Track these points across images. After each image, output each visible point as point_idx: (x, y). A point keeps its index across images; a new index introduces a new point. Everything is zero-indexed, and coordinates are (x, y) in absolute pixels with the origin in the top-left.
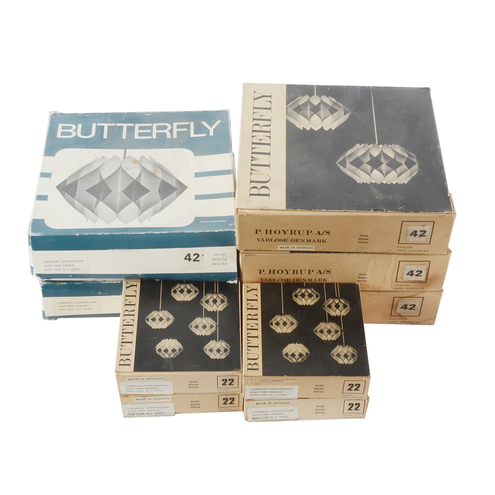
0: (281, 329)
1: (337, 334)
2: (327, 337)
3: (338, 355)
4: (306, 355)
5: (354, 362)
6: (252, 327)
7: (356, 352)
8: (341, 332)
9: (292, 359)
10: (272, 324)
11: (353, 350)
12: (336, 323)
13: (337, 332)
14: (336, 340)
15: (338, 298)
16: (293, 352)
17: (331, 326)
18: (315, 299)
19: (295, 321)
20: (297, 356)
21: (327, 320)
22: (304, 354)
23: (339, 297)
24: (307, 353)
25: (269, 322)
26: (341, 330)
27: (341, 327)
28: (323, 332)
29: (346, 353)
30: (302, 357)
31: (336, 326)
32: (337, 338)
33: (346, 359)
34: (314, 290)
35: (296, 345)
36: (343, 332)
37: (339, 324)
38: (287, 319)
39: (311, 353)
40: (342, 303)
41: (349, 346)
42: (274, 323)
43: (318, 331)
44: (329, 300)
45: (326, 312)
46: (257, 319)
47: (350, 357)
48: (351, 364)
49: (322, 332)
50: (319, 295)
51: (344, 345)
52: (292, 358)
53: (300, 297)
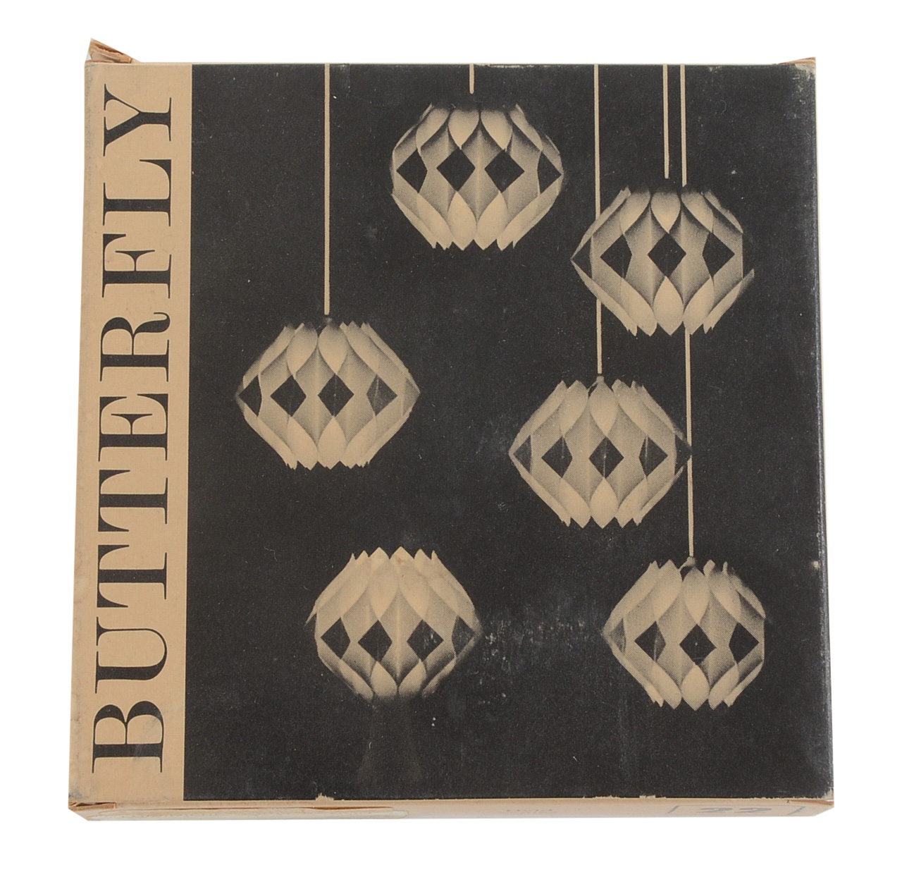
0: (311, 435)
1: (655, 474)
2: (587, 499)
3: (650, 641)
4: (454, 639)
5: (745, 691)
6: (131, 418)
7: (761, 611)
8: (680, 462)
9: (367, 670)
10: (254, 396)
11: (744, 602)
12: (652, 393)
13: (651, 457)
14: (646, 519)
15: (673, 187)
16: (379, 617)
17: (622, 411)
18: (534, 197)
19: (398, 376)
20: (399, 651)
21: (600, 371)
22: (445, 631)
23: (684, 183)
24: (461, 625)
25: (240, 381)
26: (680, 444)
27: (680, 425)
28: (568, 459)
29: (698, 622)
30: (432, 658)
31: (653, 415)
32: (649, 507)
33: (696, 670)
34: (532, 121)
35: (399, 561)
36: (690, 462)
37: (669, 400)
38: (351, 360)
39: (487, 628)
40: (699, 226)
41: (718, 568)
42: (266, 389)
43: (537, 453)
44: (618, 210)
45: (592, 298)
46: (162, 361)
47: (721, 651)
48: (723, 704)
49: (559, 458)
50: (557, 163)
51: (690, 561)
52: (366, 658)
53: (435, 180)
